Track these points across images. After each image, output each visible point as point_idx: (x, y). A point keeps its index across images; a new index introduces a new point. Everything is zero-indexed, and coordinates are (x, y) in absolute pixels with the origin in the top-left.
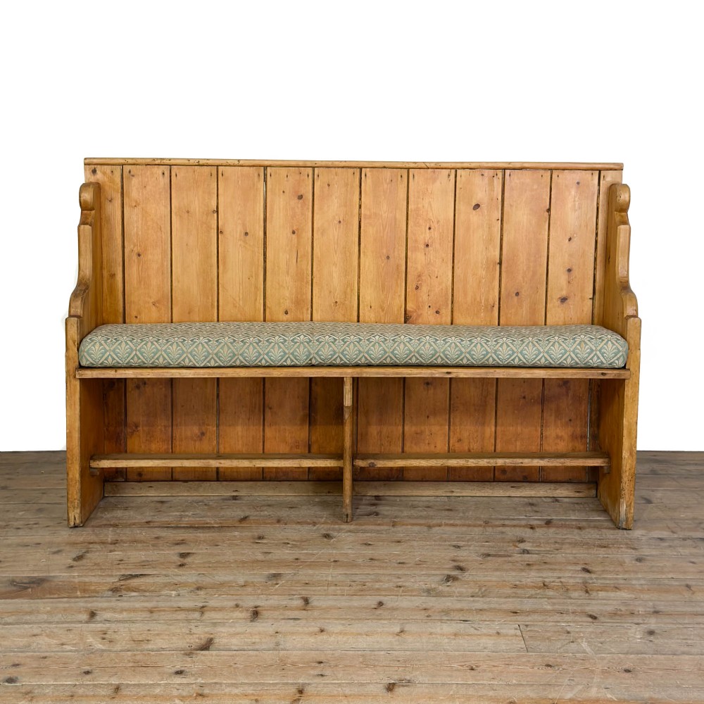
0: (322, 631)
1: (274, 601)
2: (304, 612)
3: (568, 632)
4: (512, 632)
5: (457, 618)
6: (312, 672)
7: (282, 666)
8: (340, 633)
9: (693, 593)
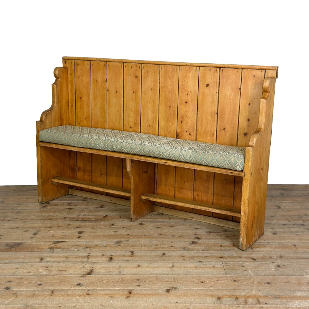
0: (139, 266)
1: (119, 253)
2: (131, 258)
3: (243, 266)
4: (220, 266)
5: (196, 260)
6: (135, 284)
7: (122, 281)
8: (147, 267)
9: (297, 249)
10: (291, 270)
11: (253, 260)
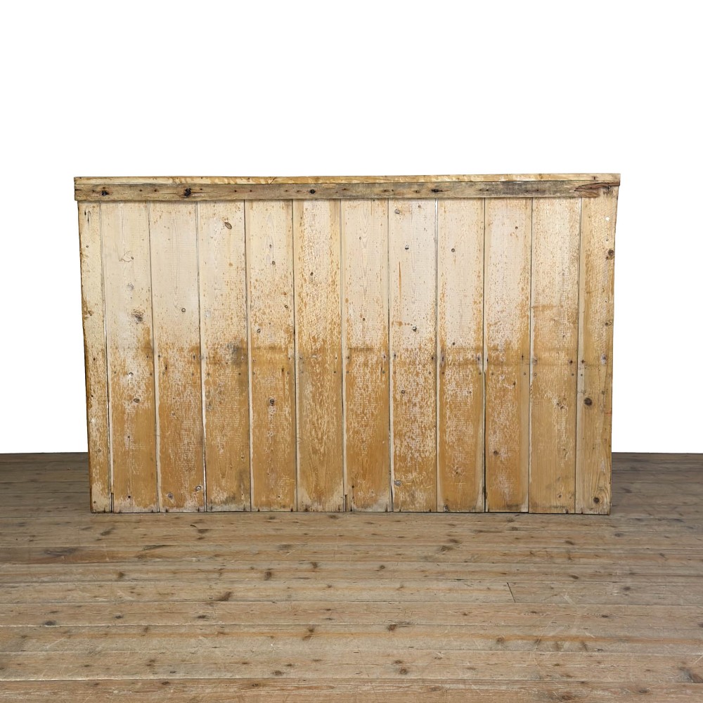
0: (330, 587)
1: (285, 565)
2: (313, 573)
3: (552, 588)
4: (502, 588)
6: (321, 617)
7: (295, 612)
8: (346, 588)
9: (667, 560)
10: (652, 595)
11: (572, 579)
